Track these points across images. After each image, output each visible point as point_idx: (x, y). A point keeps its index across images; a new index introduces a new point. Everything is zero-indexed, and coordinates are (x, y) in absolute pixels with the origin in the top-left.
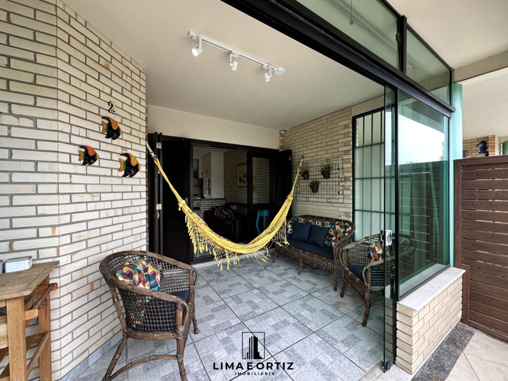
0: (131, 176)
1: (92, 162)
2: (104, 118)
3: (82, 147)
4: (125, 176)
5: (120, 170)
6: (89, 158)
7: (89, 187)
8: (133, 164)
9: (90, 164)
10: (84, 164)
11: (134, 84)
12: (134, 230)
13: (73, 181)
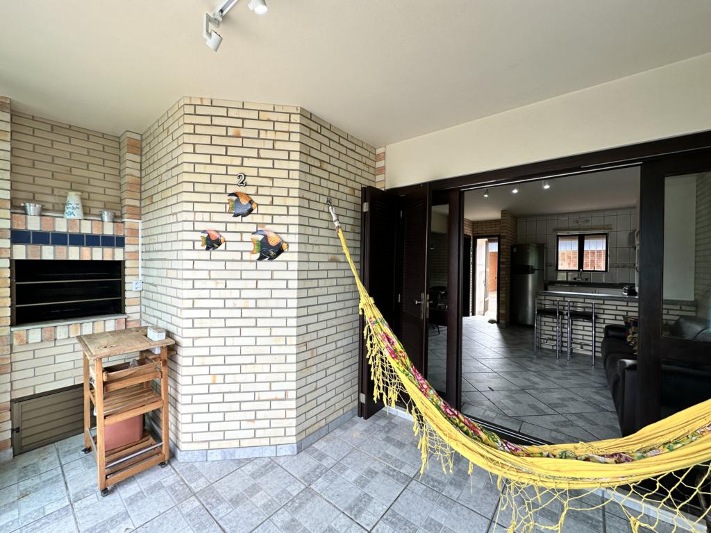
0: (271, 259)
1: (217, 246)
2: (231, 195)
3: (204, 232)
4: (261, 258)
5: (252, 252)
6: (212, 243)
7: (212, 273)
8: (273, 241)
9: (214, 248)
10: (208, 249)
11: (280, 136)
12: (273, 330)
13: (196, 267)
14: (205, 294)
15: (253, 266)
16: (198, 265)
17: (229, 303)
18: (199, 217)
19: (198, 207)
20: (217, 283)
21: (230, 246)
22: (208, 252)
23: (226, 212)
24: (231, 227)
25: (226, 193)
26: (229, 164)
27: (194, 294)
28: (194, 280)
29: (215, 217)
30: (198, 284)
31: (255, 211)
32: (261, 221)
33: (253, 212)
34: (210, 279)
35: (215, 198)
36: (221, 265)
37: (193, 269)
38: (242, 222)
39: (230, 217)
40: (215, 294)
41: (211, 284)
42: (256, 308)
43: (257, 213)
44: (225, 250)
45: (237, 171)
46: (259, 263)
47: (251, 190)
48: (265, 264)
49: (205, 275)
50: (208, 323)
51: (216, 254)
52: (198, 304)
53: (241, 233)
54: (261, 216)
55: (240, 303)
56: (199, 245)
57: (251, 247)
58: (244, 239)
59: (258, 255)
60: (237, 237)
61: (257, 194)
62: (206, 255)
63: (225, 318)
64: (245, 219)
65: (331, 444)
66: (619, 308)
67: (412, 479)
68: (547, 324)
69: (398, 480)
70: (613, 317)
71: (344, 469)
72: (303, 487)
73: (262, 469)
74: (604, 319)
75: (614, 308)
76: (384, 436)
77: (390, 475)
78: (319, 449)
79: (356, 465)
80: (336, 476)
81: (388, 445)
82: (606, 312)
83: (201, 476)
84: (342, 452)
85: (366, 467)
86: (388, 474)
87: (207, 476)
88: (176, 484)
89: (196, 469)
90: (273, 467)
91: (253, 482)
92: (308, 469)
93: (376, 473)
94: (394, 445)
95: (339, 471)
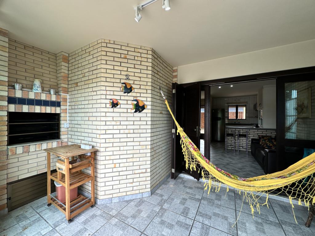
0: (140, 112)
1: (116, 106)
2: (123, 83)
3: (111, 99)
4: (135, 112)
5: (131, 109)
6: (114, 105)
7: (114, 118)
8: (141, 104)
9: (115, 107)
10: (112, 107)
11: (143, 59)
12: (141, 143)
13: (107, 115)
14: (111, 127)
15: (132, 115)
16: (108, 114)
17: (122, 131)
18: (108, 93)
19: (108, 88)
20: (116, 123)
21: (122, 106)
22: (112, 109)
23: (120, 91)
24: (122, 98)
25: (120, 83)
26: (122, 70)
27: (106, 127)
28: (106, 121)
29: (116, 93)
30: (108, 123)
31: (133, 91)
32: (135, 96)
33: (132, 91)
34: (113, 121)
35: (115, 85)
36: (118, 115)
37: (106, 116)
38: (127, 96)
39: (122, 93)
40: (115, 127)
41: (114, 123)
42: (134, 133)
43: (134, 92)
44: (120, 108)
45: (125, 73)
46: (135, 113)
47: (131, 82)
48: (137, 114)
49: (111, 119)
50: (112, 140)
51: (116, 110)
52: (108, 132)
53: (127, 100)
54: (135, 93)
55: (127, 131)
56: (108, 106)
57: (131, 107)
58: (128, 103)
59: (134, 110)
60: (125, 102)
61: (134, 84)
62: (111, 110)
63: (120, 138)
64: (129, 94)
65: (163, 191)
66: (255, 132)
67: (201, 200)
68: (229, 139)
69: (196, 200)
70: (253, 136)
71: (173, 199)
72: (160, 208)
73: (139, 203)
74: (250, 137)
75: (253, 132)
76: (183, 186)
77: (192, 199)
78: (159, 193)
79: (177, 197)
80: (171, 202)
81: (186, 189)
82: (250, 134)
83: (113, 209)
84: (169, 193)
85: (181, 197)
86: (191, 199)
87: (115, 209)
88: (103, 214)
89: (108, 206)
90: (143, 202)
91: (137, 209)
92: (158, 201)
93: (187, 199)
94: (188, 188)
95: (171, 200)
